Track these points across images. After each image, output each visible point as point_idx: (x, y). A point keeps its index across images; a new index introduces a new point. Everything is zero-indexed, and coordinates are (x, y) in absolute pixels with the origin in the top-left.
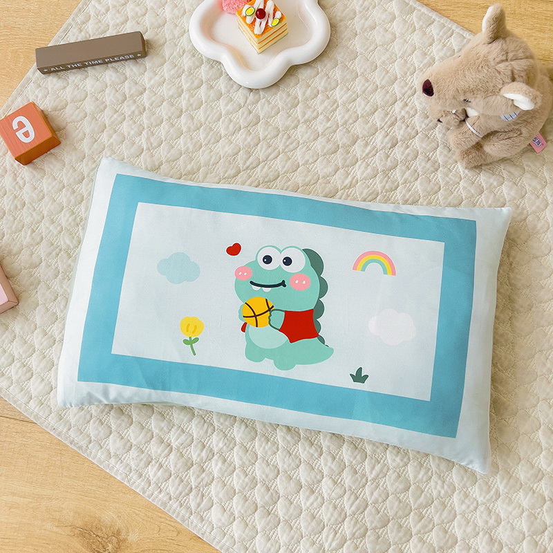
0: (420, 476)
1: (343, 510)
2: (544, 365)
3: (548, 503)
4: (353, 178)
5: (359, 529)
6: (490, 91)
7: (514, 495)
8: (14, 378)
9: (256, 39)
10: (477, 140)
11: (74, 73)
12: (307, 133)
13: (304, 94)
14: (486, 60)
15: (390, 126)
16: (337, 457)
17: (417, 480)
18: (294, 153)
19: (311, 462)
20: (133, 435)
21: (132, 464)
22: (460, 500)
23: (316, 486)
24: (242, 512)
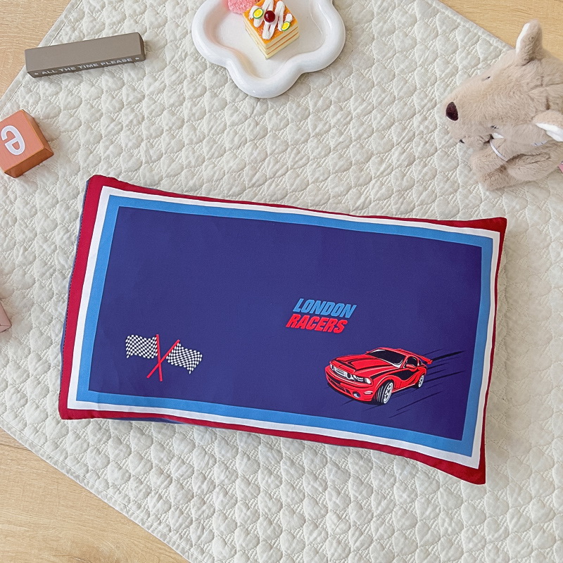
0: (427, 513)
1: (347, 545)
3: (558, 542)
4: (366, 199)
6: (521, 119)
7: (524, 534)
8: (8, 404)
9: (264, 45)
10: (502, 164)
11: (68, 78)
12: (318, 148)
13: (315, 104)
14: (518, 85)
15: (407, 142)
16: (343, 492)
17: (424, 516)
18: (303, 170)
19: (315, 497)
20: (131, 464)
21: (131, 495)
22: (467, 538)
23: (319, 520)
24: (244, 545)
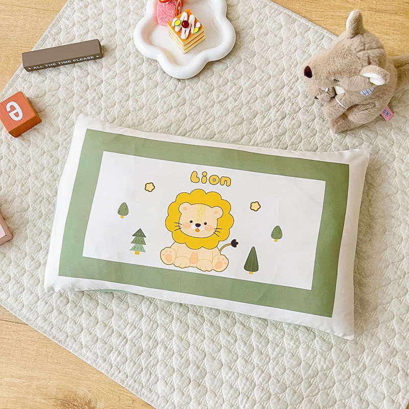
0: (308, 355)
1: (252, 381)
2: (396, 273)
5: (265, 394)
6: (353, 72)
7: (377, 367)
8: (11, 292)
9: (182, 43)
10: (344, 111)
11: (50, 70)
12: (220, 110)
13: (218, 82)
14: (349, 50)
15: (280, 104)
16: (248, 343)
17: (306, 358)
18: (211, 125)
19: (229, 347)
20: (98, 331)
21: (99, 352)
22: (337, 371)
23: (233, 364)
24: (180, 385)
